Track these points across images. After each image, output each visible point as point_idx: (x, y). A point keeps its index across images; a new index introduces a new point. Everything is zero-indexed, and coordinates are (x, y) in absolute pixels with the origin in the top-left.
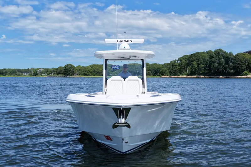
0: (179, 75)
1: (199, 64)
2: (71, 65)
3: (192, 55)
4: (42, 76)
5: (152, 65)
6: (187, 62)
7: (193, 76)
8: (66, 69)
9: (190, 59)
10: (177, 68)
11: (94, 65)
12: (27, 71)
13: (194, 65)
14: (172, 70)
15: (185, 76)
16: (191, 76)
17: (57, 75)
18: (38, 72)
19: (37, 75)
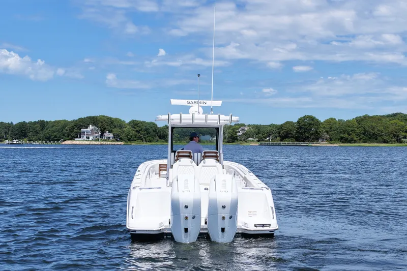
2: (312, 118)
4: (246, 142)
8: (301, 128)
11: (365, 118)
17: (281, 141)
18: (238, 134)
19: (237, 140)
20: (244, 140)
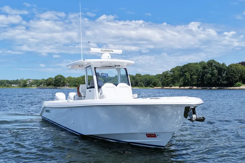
0: (172, 86)
1: (191, 75)
2: (62, 76)
3: (185, 66)
5: (144, 76)
6: (179, 73)
7: (186, 88)
8: (56, 80)
9: (183, 70)
10: (169, 79)
12: (16, 82)
13: (187, 76)
14: (165, 81)
15: (178, 87)
16: (184, 87)
17: (47, 86)
18: (27, 83)
19: (27, 86)
20: (30, 86)
